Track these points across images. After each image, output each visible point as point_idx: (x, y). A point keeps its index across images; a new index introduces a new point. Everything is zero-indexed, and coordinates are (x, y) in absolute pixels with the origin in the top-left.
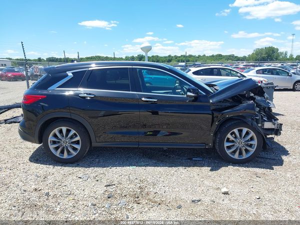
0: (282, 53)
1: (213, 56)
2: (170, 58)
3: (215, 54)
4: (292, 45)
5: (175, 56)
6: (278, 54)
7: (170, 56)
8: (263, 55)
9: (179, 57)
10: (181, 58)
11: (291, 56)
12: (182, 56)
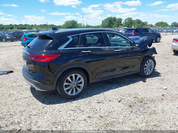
0: (79, 24)
1: (41, 25)
2: (12, 26)
3: (42, 24)
4: (83, 20)
5: (15, 25)
6: (77, 24)
7: (11, 25)
8: (70, 25)
9: (18, 26)
10: (19, 27)
11: (84, 25)
12: (20, 25)
